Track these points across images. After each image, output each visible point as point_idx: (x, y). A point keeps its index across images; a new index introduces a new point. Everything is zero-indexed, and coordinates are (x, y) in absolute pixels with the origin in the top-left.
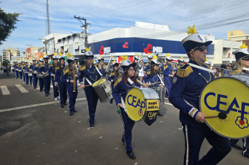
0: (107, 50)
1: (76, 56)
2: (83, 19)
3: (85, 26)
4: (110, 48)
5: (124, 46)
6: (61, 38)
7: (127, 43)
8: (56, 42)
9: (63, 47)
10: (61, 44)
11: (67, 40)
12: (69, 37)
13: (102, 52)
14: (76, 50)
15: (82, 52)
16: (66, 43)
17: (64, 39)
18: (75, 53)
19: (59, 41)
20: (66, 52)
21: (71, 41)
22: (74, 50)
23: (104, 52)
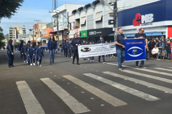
0: (147, 18)
1: (97, 30)
4: (152, 15)
6: (77, 8)
8: (70, 14)
9: (78, 20)
10: (77, 16)
11: (85, 10)
12: (88, 6)
14: (97, 22)
16: (83, 13)
17: (81, 9)
18: (95, 27)
19: (74, 12)
20: (84, 25)
21: (90, 11)
22: (94, 22)
23: (142, 22)
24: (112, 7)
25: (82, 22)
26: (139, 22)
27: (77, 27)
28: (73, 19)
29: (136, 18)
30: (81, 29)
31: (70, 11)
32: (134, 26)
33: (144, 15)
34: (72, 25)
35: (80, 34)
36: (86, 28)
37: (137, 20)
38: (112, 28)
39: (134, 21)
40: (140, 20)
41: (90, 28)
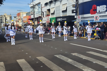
4: (105, 6)
8: (43, 5)
9: (49, 10)
10: (48, 7)
11: (54, 2)
14: (63, 11)
15: (73, 12)
16: (53, 5)
17: (51, 2)
18: (61, 15)
19: (46, 4)
20: (53, 14)
22: (61, 12)
23: (98, 11)
24: (75, 0)
25: (52, 11)
26: (95, 11)
27: (48, 15)
28: (45, 9)
29: (93, 9)
30: (51, 17)
31: (43, 4)
32: (92, 14)
33: (99, 6)
34: (45, 13)
35: (51, 20)
36: (55, 16)
37: (94, 10)
38: (74, 16)
39: (91, 10)
40: (96, 10)
41: (58, 16)
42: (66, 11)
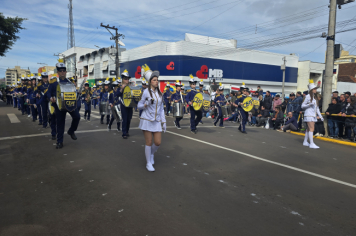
2: (113, 28)
3: (116, 38)
5: (169, 67)
6: (85, 54)
7: (172, 63)
8: (78, 60)
9: (86, 67)
10: (85, 63)
11: (93, 57)
12: (95, 53)
13: (138, 75)
14: (104, 71)
15: (111, 75)
16: (91, 61)
17: (88, 56)
18: (102, 76)
19: (82, 58)
20: (91, 74)
21: (98, 59)
22: (101, 72)
24: (114, 58)
25: (90, 70)
27: (85, 75)
28: (80, 66)
30: (89, 78)
36: (93, 77)
37: (138, 73)
39: (136, 73)
40: (140, 73)
41: (97, 77)
42: (105, 71)
